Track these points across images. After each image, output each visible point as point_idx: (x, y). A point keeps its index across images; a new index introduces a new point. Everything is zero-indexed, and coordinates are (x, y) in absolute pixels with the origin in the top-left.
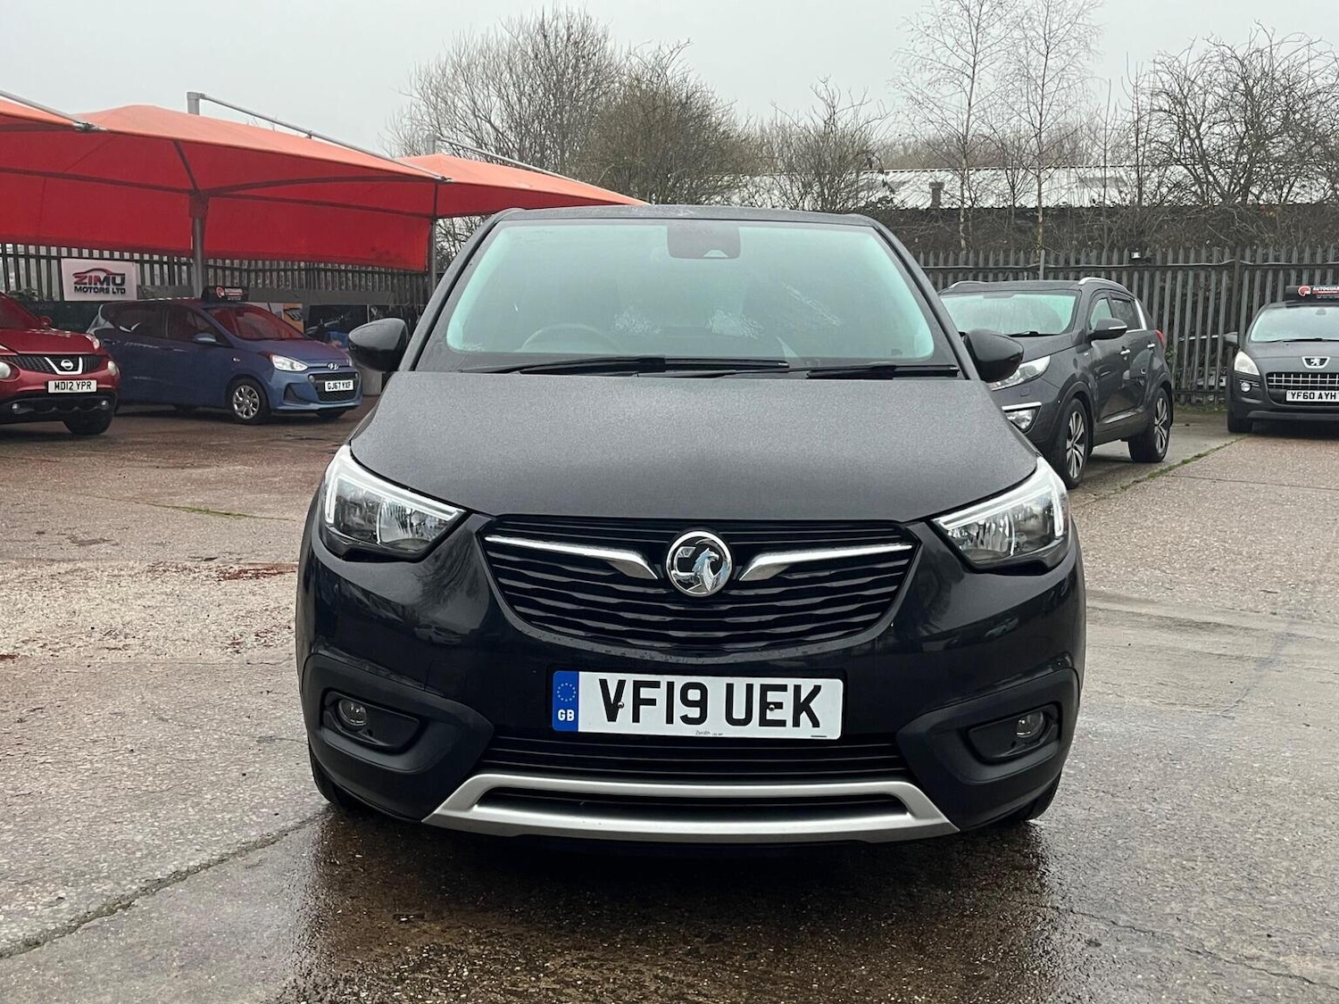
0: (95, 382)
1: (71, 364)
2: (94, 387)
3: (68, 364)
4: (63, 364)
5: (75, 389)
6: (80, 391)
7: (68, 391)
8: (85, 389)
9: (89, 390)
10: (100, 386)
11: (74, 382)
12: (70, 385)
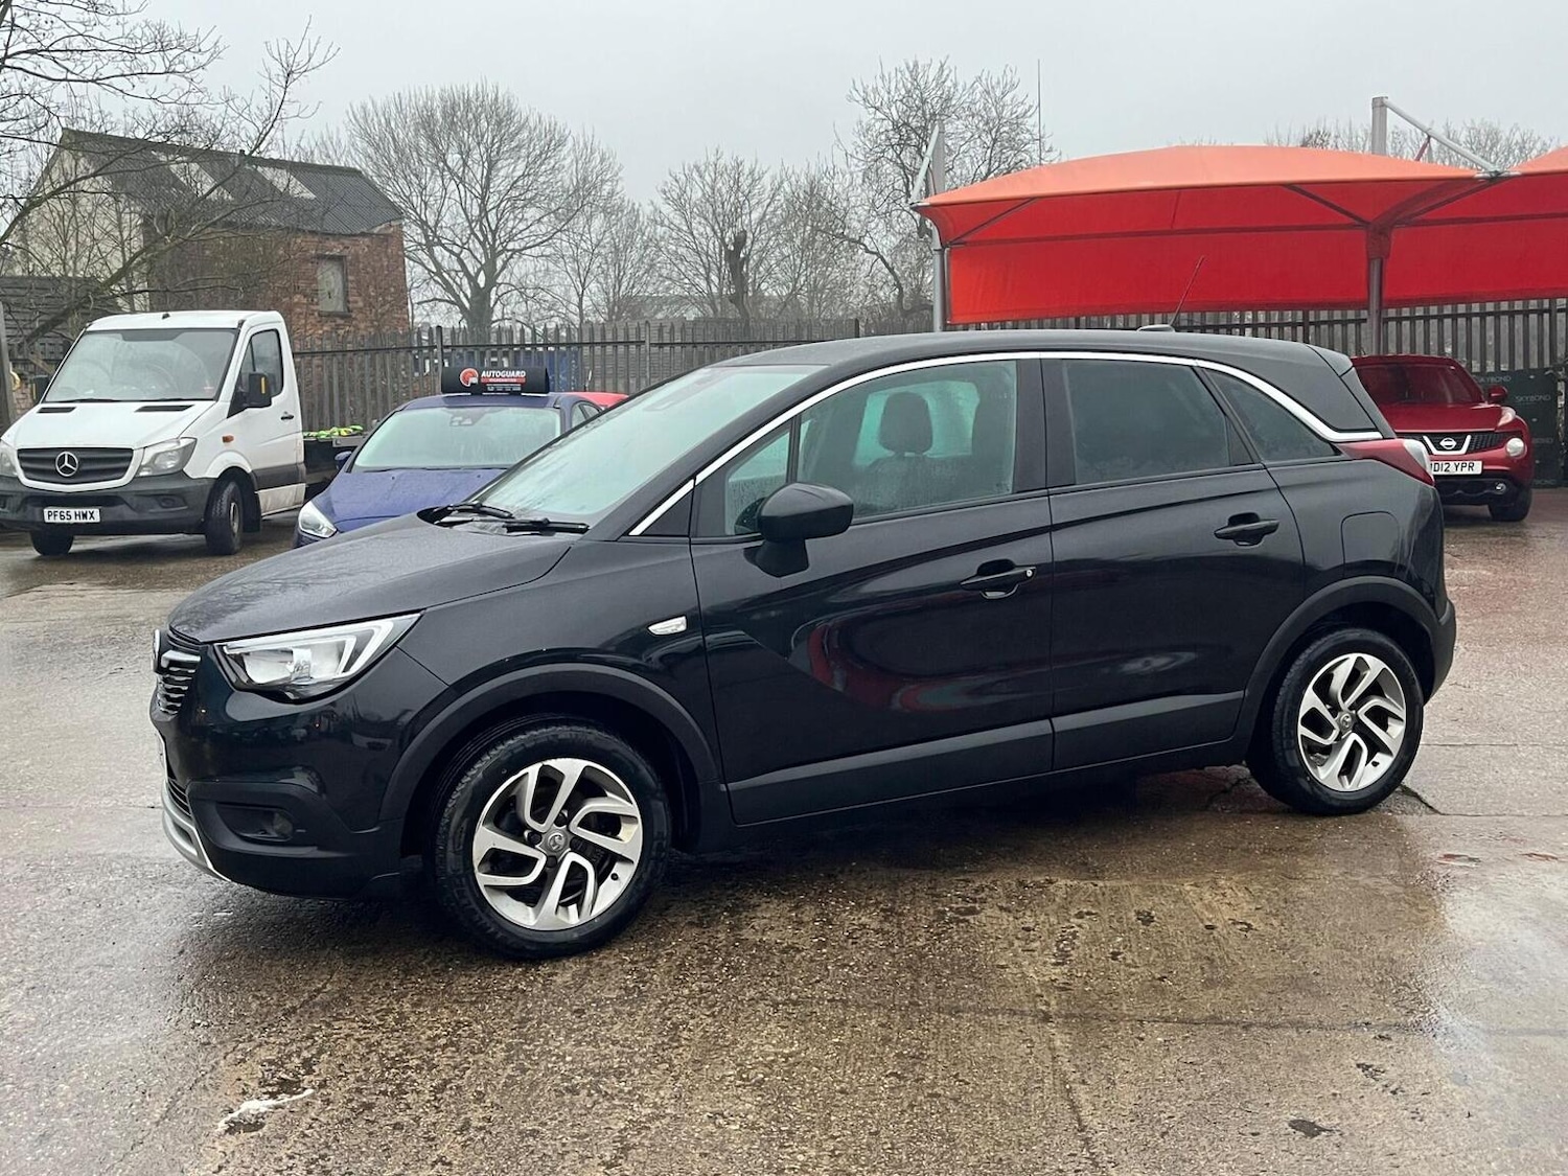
0: (1480, 463)
1: (1454, 443)
2: (1478, 468)
3: (1448, 443)
4: (1443, 443)
5: (1453, 471)
6: (1459, 472)
7: (1444, 473)
8: (1466, 471)
9: (1471, 472)
10: (1485, 468)
11: (1452, 463)
12: (1445, 467)
